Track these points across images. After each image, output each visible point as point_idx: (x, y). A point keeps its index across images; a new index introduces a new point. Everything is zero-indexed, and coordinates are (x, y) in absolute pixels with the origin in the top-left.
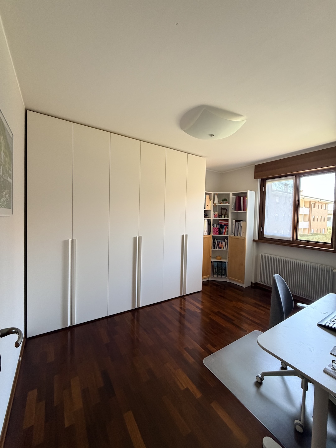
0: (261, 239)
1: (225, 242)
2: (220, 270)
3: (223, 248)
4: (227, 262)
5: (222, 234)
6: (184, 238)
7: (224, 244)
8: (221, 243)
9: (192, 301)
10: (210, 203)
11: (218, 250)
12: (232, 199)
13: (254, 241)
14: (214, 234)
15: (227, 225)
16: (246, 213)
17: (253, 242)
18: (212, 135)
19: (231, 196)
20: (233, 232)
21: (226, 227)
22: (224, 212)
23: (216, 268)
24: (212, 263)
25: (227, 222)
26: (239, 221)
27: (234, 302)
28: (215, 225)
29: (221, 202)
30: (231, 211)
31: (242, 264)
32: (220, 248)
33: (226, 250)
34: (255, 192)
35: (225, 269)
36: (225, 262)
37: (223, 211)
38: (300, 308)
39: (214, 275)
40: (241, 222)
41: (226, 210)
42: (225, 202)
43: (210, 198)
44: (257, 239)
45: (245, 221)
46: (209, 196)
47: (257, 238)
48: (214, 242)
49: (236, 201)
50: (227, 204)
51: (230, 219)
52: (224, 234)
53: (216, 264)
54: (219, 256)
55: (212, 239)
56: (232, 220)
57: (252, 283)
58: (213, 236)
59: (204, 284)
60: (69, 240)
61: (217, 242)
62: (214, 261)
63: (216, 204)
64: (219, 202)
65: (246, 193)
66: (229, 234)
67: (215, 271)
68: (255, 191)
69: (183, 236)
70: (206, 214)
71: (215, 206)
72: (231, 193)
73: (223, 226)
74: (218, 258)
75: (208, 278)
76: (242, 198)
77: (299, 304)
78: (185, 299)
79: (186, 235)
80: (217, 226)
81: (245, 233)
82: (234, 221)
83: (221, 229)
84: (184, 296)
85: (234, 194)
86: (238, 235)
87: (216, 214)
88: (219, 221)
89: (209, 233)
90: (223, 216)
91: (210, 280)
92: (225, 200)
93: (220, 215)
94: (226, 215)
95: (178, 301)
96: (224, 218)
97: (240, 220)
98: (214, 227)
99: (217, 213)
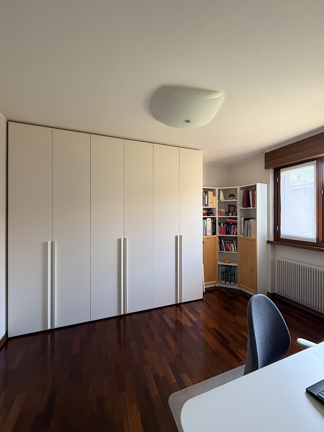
0: (278, 241)
1: (233, 243)
2: (228, 275)
3: (232, 250)
4: (237, 267)
5: (230, 234)
6: (178, 240)
7: (232, 245)
8: (228, 244)
10: (214, 200)
11: (225, 252)
12: (240, 194)
13: (268, 242)
14: (221, 234)
15: (236, 224)
16: (256, 209)
17: (268, 244)
18: (188, 121)
19: (238, 190)
20: (243, 232)
21: (235, 226)
22: (232, 209)
23: (223, 273)
24: (219, 266)
25: (235, 221)
26: (248, 219)
28: (222, 224)
29: (228, 198)
30: (239, 208)
31: (254, 269)
32: (228, 250)
33: (235, 252)
34: (267, 184)
35: (234, 275)
36: (235, 266)
39: (222, 281)
40: (251, 221)
41: (234, 207)
43: (214, 195)
44: (273, 240)
45: (255, 218)
46: (212, 192)
48: (220, 243)
49: (243, 196)
50: (234, 200)
51: (238, 217)
52: (233, 234)
53: (224, 268)
54: (228, 259)
55: (218, 240)
56: (241, 218)
57: (268, 292)
58: (220, 238)
59: (208, 292)
60: (48, 242)
61: (224, 243)
62: (221, 265)
63: (222, 201)
64: (224, 198)
65: (255, 186)
66: (238, 235)
67: (223, 276)
69: (177, 237)
70: (208, 212)
71: (220, 203)
72: (238, 188)
73: (232, 225)
74: (226, 261)
75: (216, 284)
76: (250, 192)
77: (302, 341)
79: (181, 236)
80: (224, 225)
81: (255, 233)
82: (243, 219)
84: (180, 304)
85: (242, 189)
86: (247, 236)
87: (221, 211)
88: (227, 220)
89: (214, 233)
90: (230, 214)
91: (217, 286)
92: (232, 196)
93: (228, 212)
94: (235, 212)
96: (232, 216)
97: (250, 217)
98: (220, 226)
99: (223, 210)
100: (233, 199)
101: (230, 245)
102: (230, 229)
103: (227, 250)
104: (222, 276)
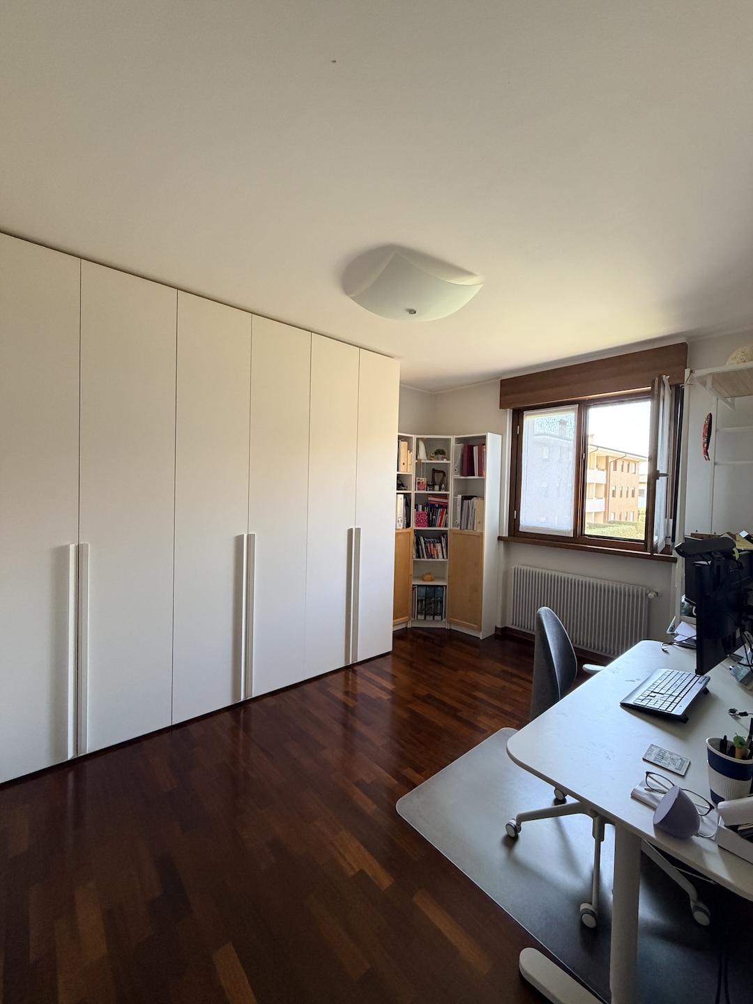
0: (514, 536)
1: (441, 542)
2: (430, 604)
3: (438, 555)
4: (446, 586)
5: (435, 526)
6: (353, 537)
7: (439, 546)
8: (432, 545)
9: (369, 674)
10: (409, 458)
11: (426, 560)
12: (455, 450)
13: (500, 538)
14: (419, 526)
15: (445, 507)
16: (484, 480)
17: (499, 542)
18: (412, 312)
19: (453, 443)
20: (458, 521)
21: (443, 511)
22: (438, 478)
23: (422, 601)
24: (413, 589)
25: (444, 501)
26: (470, 498)
27: (461, 672)
28: (420, 507)
29: (433, 457)
30: (453, 476)
31: (477, 587)
32: (432, 555)
33: (443, 560)
34: (501, 436)
35: (442, 602)
36: (442, 586)
37: (436, 477)
38: (589, 674)
39: (419, 616)
40: (474, 500)
41: (442, 474)
42: (440, 456)
43: (409, 448)
44: (507, 535)
45: (483, 497)
46: (406, 443)
47: (505, 534)
48: (418, 543)
49: (462, 455)
50: (445, 461)
51: (451, 492)
52: (440, 526)
53: (423, 590)
54: (430, 573)
55: (413, 537)
56: (456, 495)
57: (496, 627)
58: (416, 531)
59: (398, 636)
60: (69, 545)
61: (425, 543)
62: (418, 586)
63: (423, 461)
64: (427, 455)
65: (484, 438)
66: (450, 526)
67: (421, 606)
68: (502, 434)
69: (350, 531)
70: (401, 483)
71: (419, 465)
72: (453, 438)
73: (438, 508)
74: (427, 577)
75: (407, 622)
76: (476, 449)
77: (588, 667)
78: (354, 672)
79: (358, 530)
80: (423, 509)
81: (482, 523)
82: (460, 497)
83: (433, 515)
84: (353, 665)
85: (459, 440)
86: (467, 528)
87: (421, 481)
88: (429, 499)
89: (408, 525)
90: (437, 487)
91: (409, 626)
92: (441, 453)
93: (430, 484)
94: (443, 484)
95: (340, 678)
96: (440, 490)
97: (472, 496)
98: (417, 510)
99: (424, 480)
100: (442, 459)
101: (434, 547)
102: (434, 517)
103: (430, 556)
104: (419, 606)
